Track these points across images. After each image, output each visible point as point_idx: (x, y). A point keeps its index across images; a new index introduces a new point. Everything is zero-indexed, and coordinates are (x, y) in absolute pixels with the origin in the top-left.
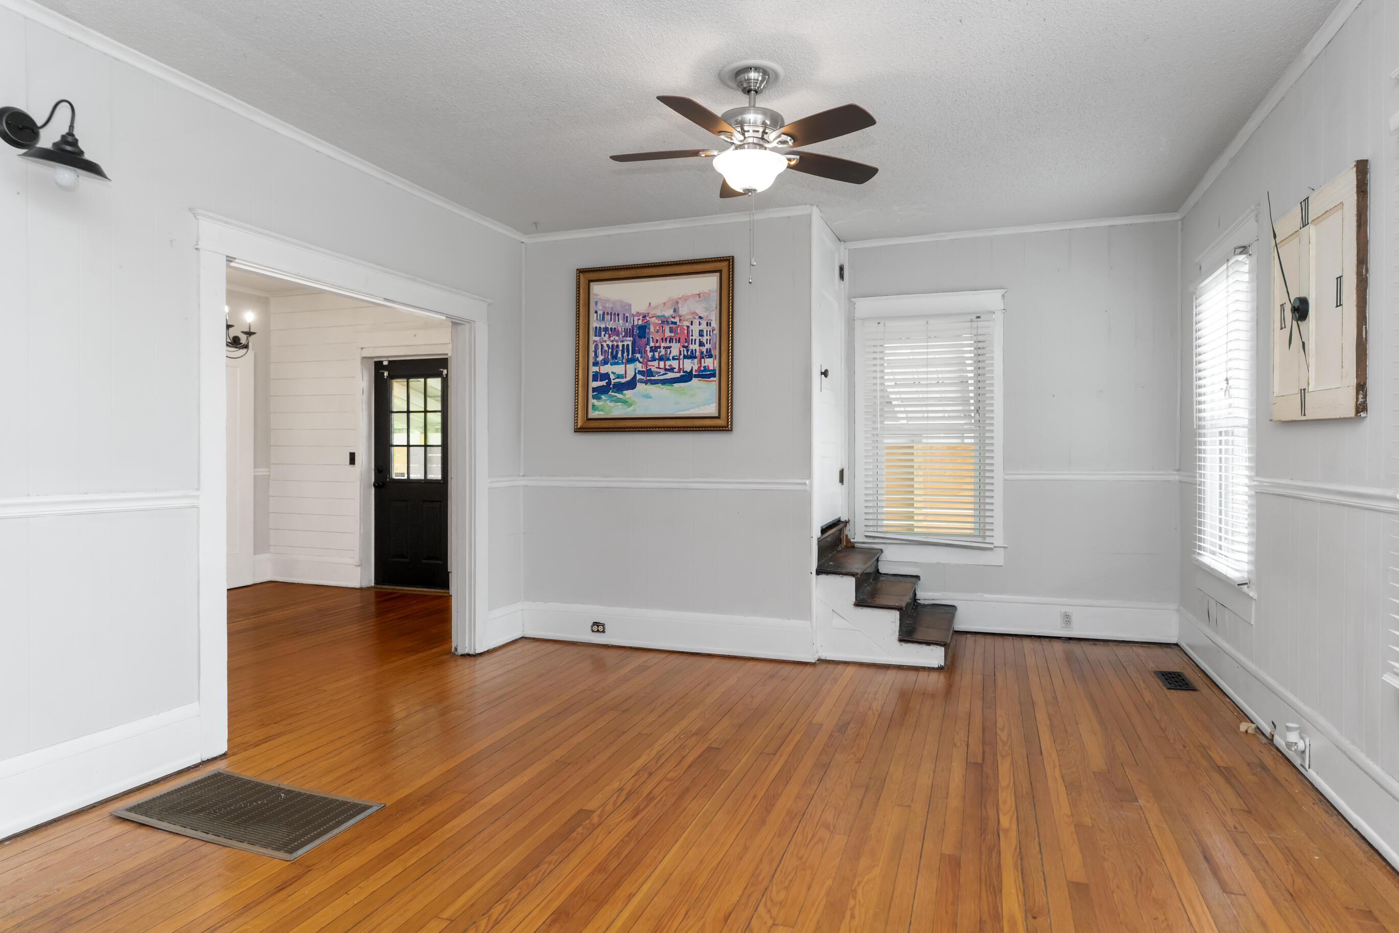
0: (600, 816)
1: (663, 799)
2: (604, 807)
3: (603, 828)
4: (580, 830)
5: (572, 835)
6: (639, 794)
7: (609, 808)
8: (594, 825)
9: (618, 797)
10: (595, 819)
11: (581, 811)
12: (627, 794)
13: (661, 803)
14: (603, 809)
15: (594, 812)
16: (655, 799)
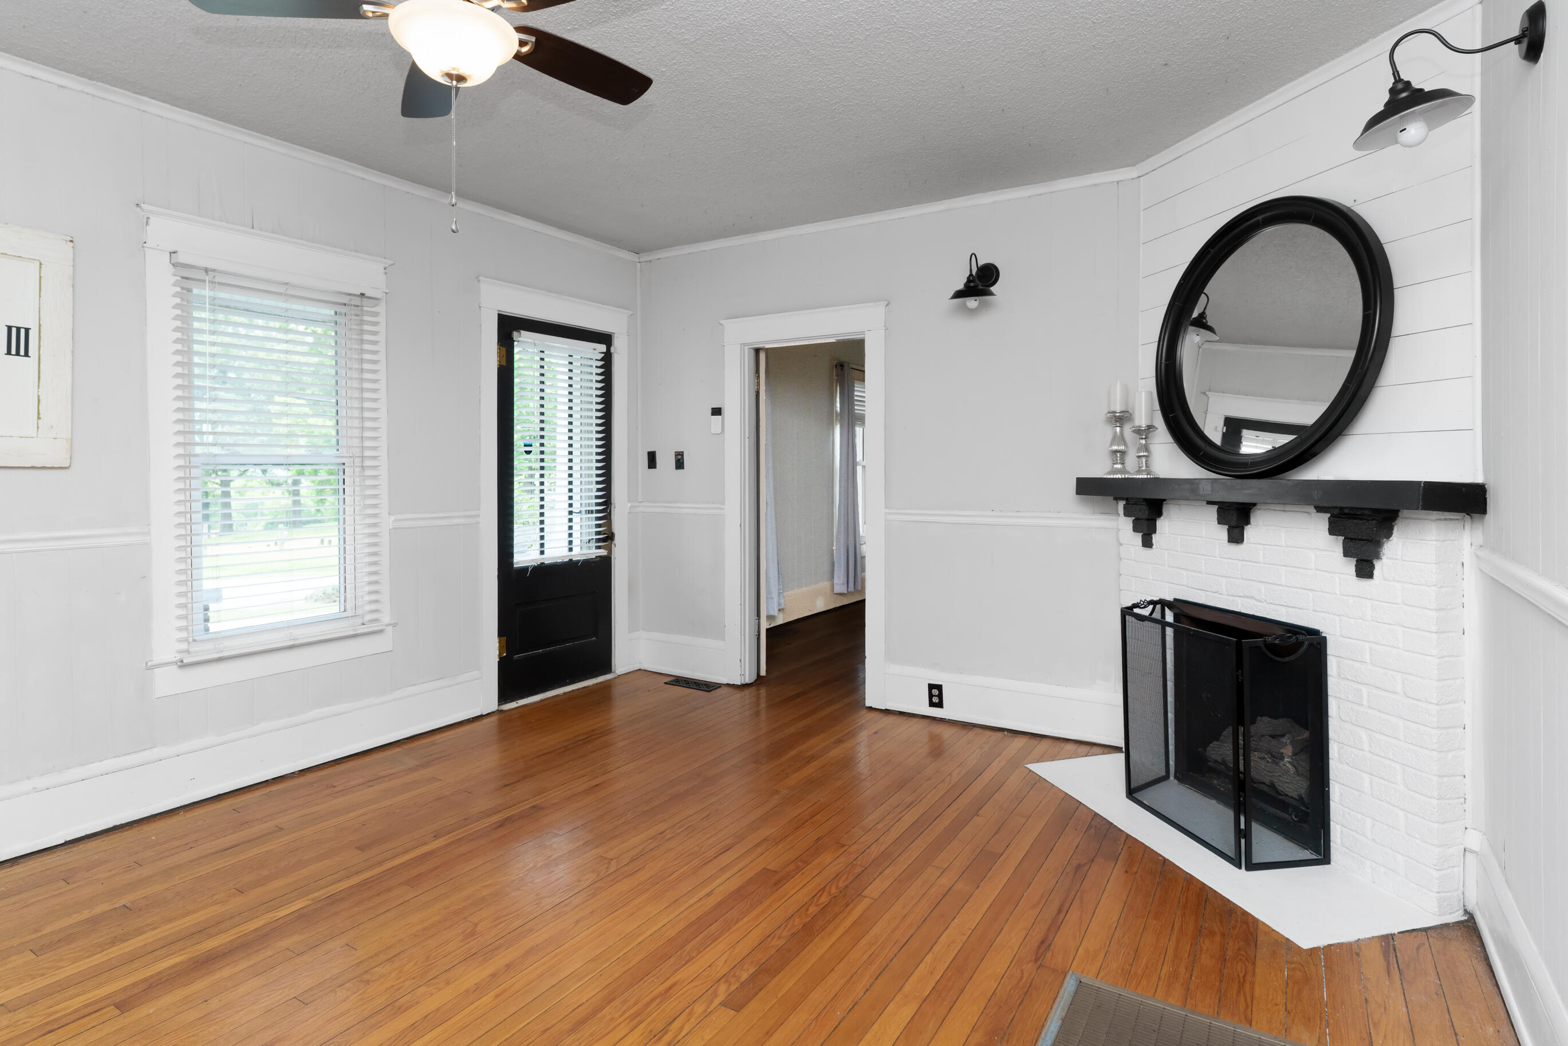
0: (715, 994)
1: (620, 1013)
2: (705, 1011)
3: (717, 974)
4: (745, 976)
5: (754, 970)
6: (649, 1029)
7: (699, 1009)
8: (727, 981)
9: (681, 1028)
10: (722, 991)
11: (738, 1008)
12: (666, 1033)
13: (628, 1005)
14: (708, 1008)
15: (723, 1004)
16: (630, 1016)
